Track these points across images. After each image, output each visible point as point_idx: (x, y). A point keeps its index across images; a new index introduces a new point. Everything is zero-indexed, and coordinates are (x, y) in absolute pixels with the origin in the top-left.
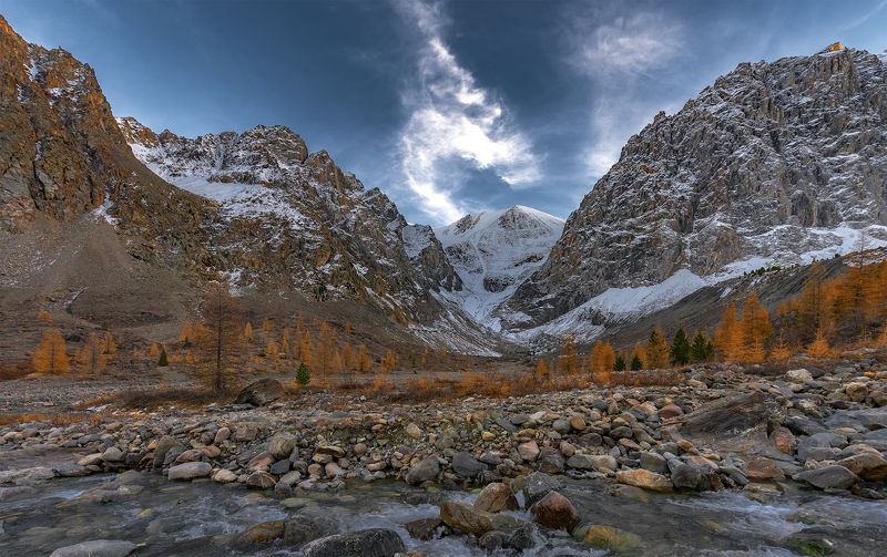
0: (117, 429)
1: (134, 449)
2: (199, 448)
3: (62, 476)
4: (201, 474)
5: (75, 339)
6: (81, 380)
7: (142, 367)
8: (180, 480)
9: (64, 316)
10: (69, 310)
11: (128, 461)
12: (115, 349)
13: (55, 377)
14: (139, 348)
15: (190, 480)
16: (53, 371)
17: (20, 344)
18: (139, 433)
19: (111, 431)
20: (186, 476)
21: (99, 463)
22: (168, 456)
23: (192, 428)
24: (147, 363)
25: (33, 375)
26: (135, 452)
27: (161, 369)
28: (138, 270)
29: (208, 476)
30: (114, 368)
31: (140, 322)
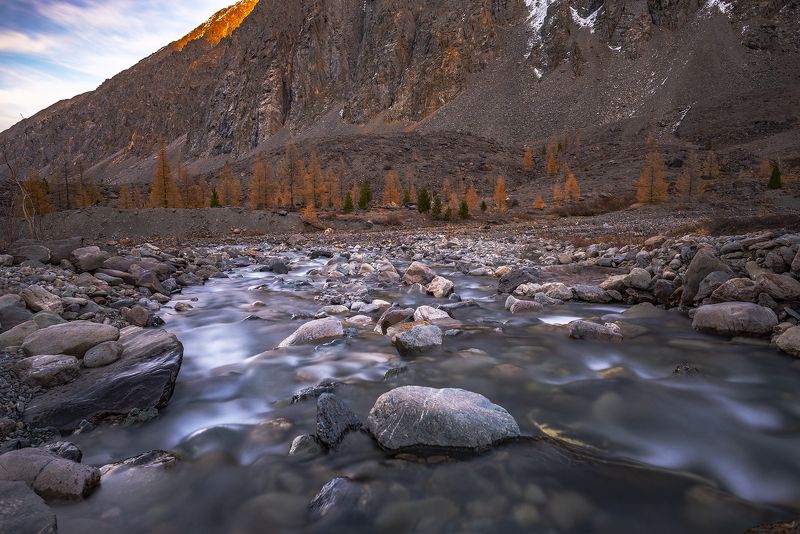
0: (658, 245)
1: (666, 273)
2: (758, 276)
3: (580, 299)
4: (751, 328)
5: (678, 164)
6: (677, 209)
7: (746, 191)
8: (710, 332)
9: (671, 141)
10: (677, 134)
11: (656, 292)
12: (718, 172)
13: (653, 207)
14: (746, 168)
15: (728, 335)
16: (652, 201)
17: (630, 174)
18: (680, 252)
19: (649, 248)
20: (722, 326)
21: (621, 288)
22: (703, 288)
23: (755, 242)
24: (752, 186)
25: (634, 205)
26: (669, 278)
27: (770, 194)
28: (754, 64)
29: (768, 334)
30: (713, 195)
31: (753, 135)
